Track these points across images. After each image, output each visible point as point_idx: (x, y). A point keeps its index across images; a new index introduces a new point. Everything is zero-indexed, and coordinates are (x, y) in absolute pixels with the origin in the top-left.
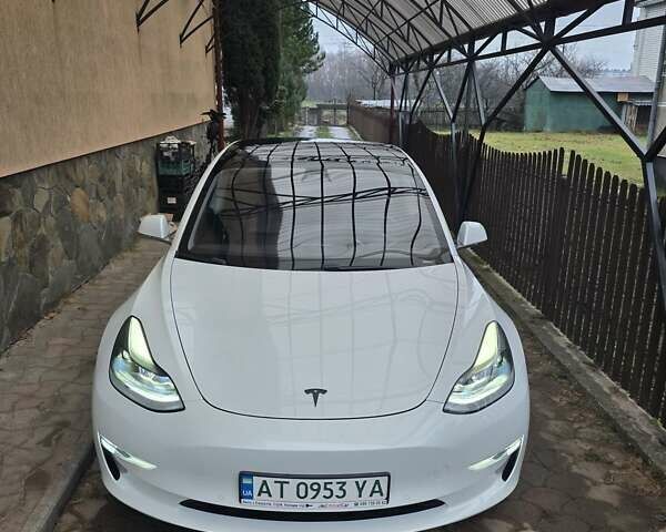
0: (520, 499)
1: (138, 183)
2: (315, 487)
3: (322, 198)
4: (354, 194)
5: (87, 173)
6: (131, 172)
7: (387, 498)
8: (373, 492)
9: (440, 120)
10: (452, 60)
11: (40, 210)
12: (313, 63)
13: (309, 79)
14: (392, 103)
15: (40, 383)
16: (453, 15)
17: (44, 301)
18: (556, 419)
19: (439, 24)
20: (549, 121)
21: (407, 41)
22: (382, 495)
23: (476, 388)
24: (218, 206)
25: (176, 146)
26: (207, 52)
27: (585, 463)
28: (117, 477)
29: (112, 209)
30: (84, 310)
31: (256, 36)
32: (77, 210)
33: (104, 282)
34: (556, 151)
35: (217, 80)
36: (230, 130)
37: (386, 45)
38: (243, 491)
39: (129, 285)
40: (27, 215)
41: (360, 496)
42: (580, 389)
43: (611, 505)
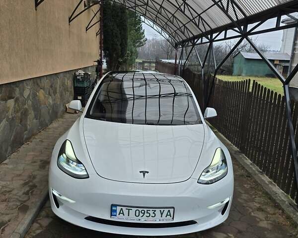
0: (229, 225)
1: (66, 89)
2: (143, 212)
3: (146, 96)
4: (160, 95)
5: (46, 83)
6: (63, 84)
7: (173, 218)
8: (167, 215)
9: (196, 69)
10: (203, 42)
11: (26, 97)
12: (141, 43)
13: (139, 49)
14: (176, 61)
15: (24, 170)
16: (204, 23)
17: (25, 137)
18: (245, 194)
19: (198, 26)
20: (244, 71)
21: (184, 34)
22: (171, 217)
23: (211, 174)
24: (102, 98)
25: (83, 74)
26: (97, 35)
27: (257, 212)
28: (58, 207)
29: (55, 100)
30: (42, 141)
31: (118, 30)
32: (41, 99)
33: (50, 130)
34: (247, 80)
35: (101, 48)
36: (105, 70)
37: (174, 35)
38: (113, 212)
39: (61, 132)
40: (20, 99)
41: (162, 217)
42: (255, 182)
43: (268, 229)
